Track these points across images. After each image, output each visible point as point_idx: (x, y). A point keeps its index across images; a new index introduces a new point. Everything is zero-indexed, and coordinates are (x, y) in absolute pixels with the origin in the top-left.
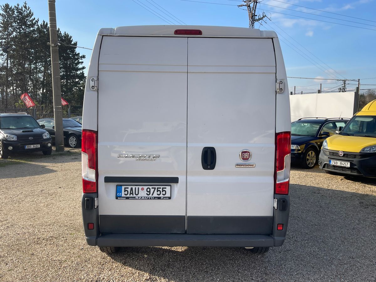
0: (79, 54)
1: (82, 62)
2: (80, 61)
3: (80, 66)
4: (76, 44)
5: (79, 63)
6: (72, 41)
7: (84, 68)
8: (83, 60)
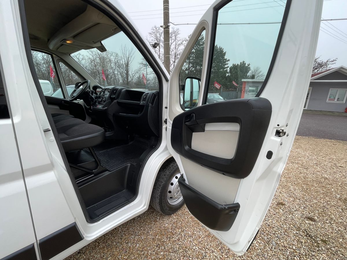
0: (226, 59)
1: (228, 64)
2: (227, 63)
3: (226, 66)
4: (225, 53)
5: (226, 64)
6: (223, 51)
7: (228, 67)
8: (228, 62)
